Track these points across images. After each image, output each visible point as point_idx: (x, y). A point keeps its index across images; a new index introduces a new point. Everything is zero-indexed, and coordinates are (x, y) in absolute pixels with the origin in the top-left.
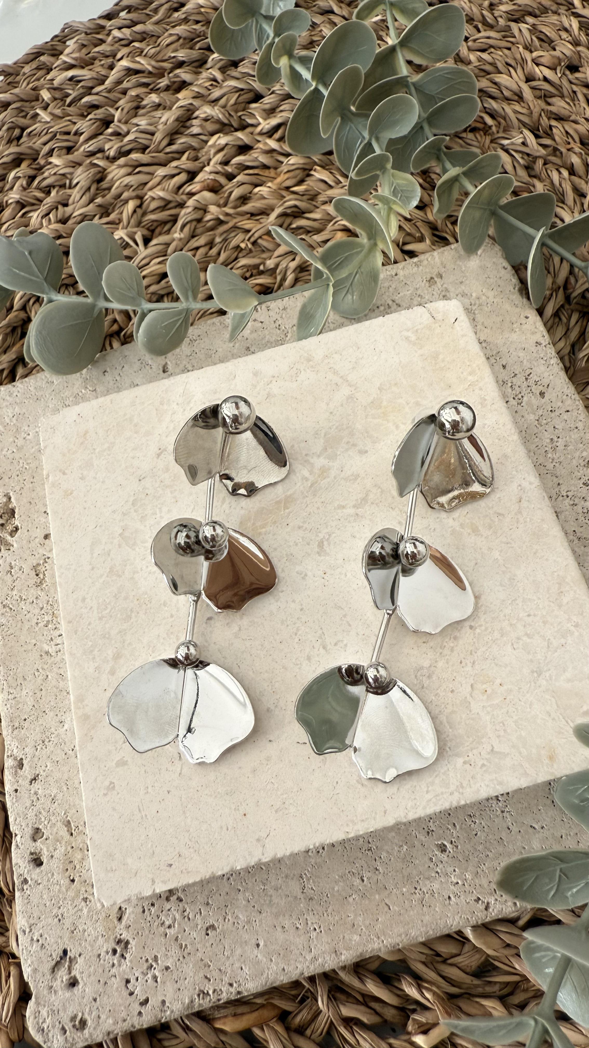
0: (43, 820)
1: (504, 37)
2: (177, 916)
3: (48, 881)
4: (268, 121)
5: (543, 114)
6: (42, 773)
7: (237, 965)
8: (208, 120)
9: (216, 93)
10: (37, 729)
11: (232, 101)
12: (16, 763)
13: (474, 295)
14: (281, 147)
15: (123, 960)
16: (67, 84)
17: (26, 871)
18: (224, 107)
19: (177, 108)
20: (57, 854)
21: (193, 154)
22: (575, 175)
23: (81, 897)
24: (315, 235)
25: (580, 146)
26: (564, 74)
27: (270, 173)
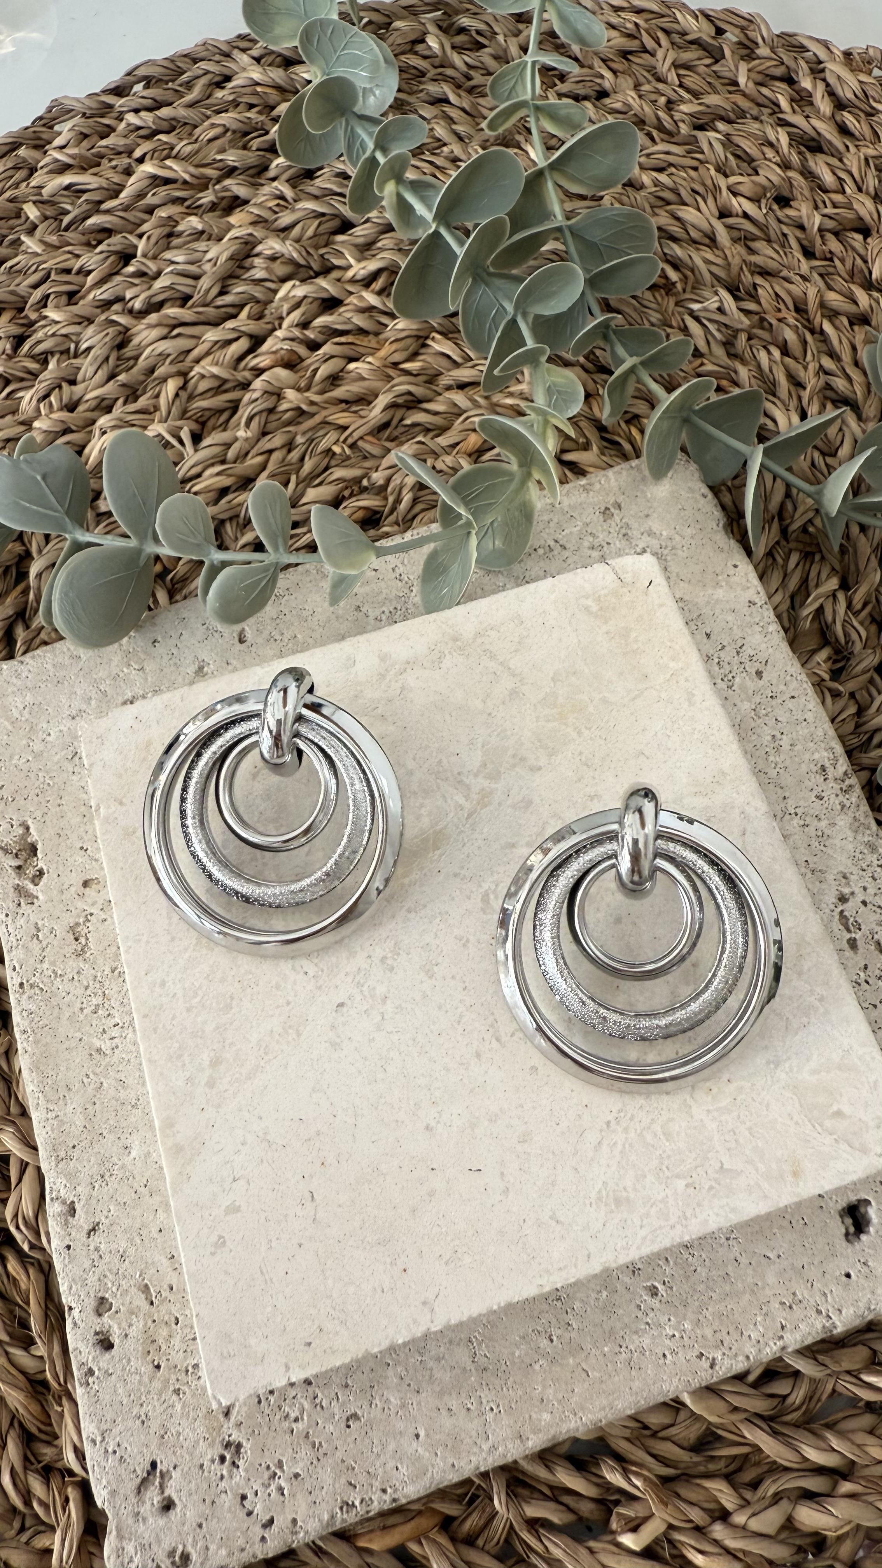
0: (110, 1285)
1: (688, 152)
2: (306, 1406)
3: (124, 1369)
4: (363, 264)
5: (744, 267)
6: (103, 1220)
7: (391, 1465)
8: (277, 258)
9: (286, 219)
10: (93, 1159)
11: (310, 232)
12: (65, 1209)
13: (664, 533)
14: (384, 304)
15: (235, 1470)
16: (62, 196)
17: (90, 1358)
18: (298, 241)
19: (230, 239)
20: (133, 1332)
21: (256, 308)
22: (789, 356)
23: (172, 1388)
24: (438, 436)
25: (794, 314)
26: (770, 209)
27: (370, 341)
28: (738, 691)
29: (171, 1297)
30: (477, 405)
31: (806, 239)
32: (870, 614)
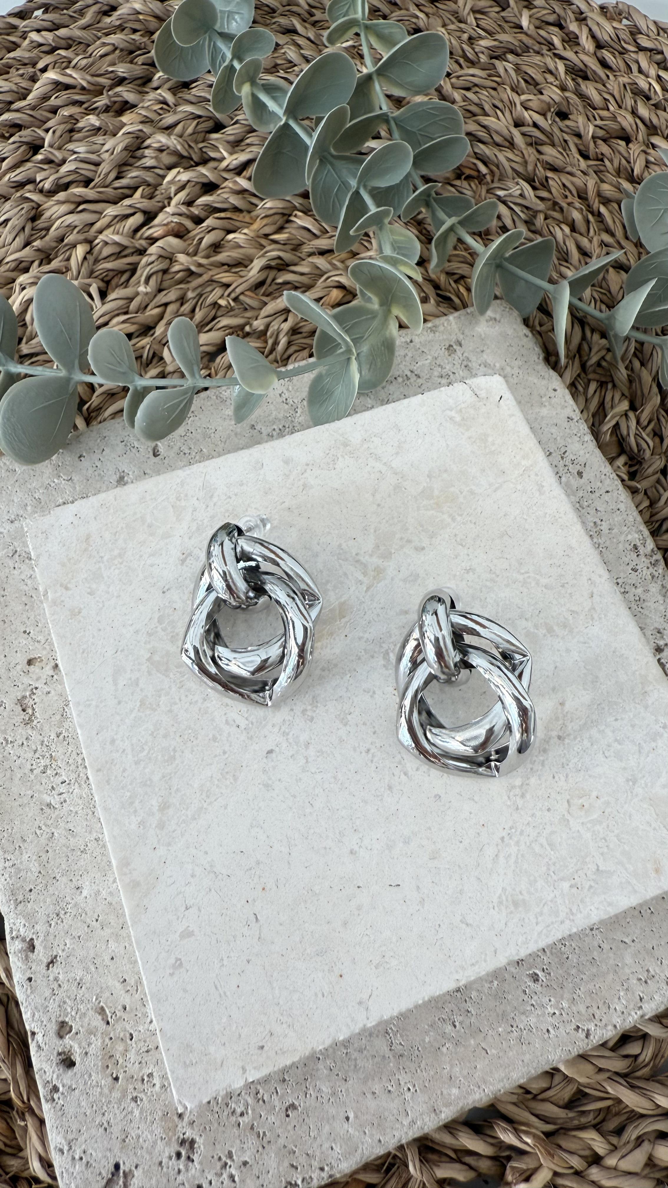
0: (69, 1010)
1: (489, 76)
2: (250, 1101)
3: (85, 1083)
4: (235, 156)
5: (538, 165)
6: (60, 952)
7: (326, 1145)
8: (163, 151)
9: (169, 119)
10: (48, 900)
11: (190, 130)
12: (25, 945)
13: (498, 365)
14: (255, 188)
15: (190, 1164)
17: (55, 1076)
19: (123, 134)
20: (92, 1050)
21: (148, 190)
22: (576, 232)
23: (130, 1097)
24: (306, 291)
25: (578, 200)
26: (554, 121)
27: (244, 217)
29: (125, 1016)
30: (336, 268)
31: (582, 144)
32: (653, 430)
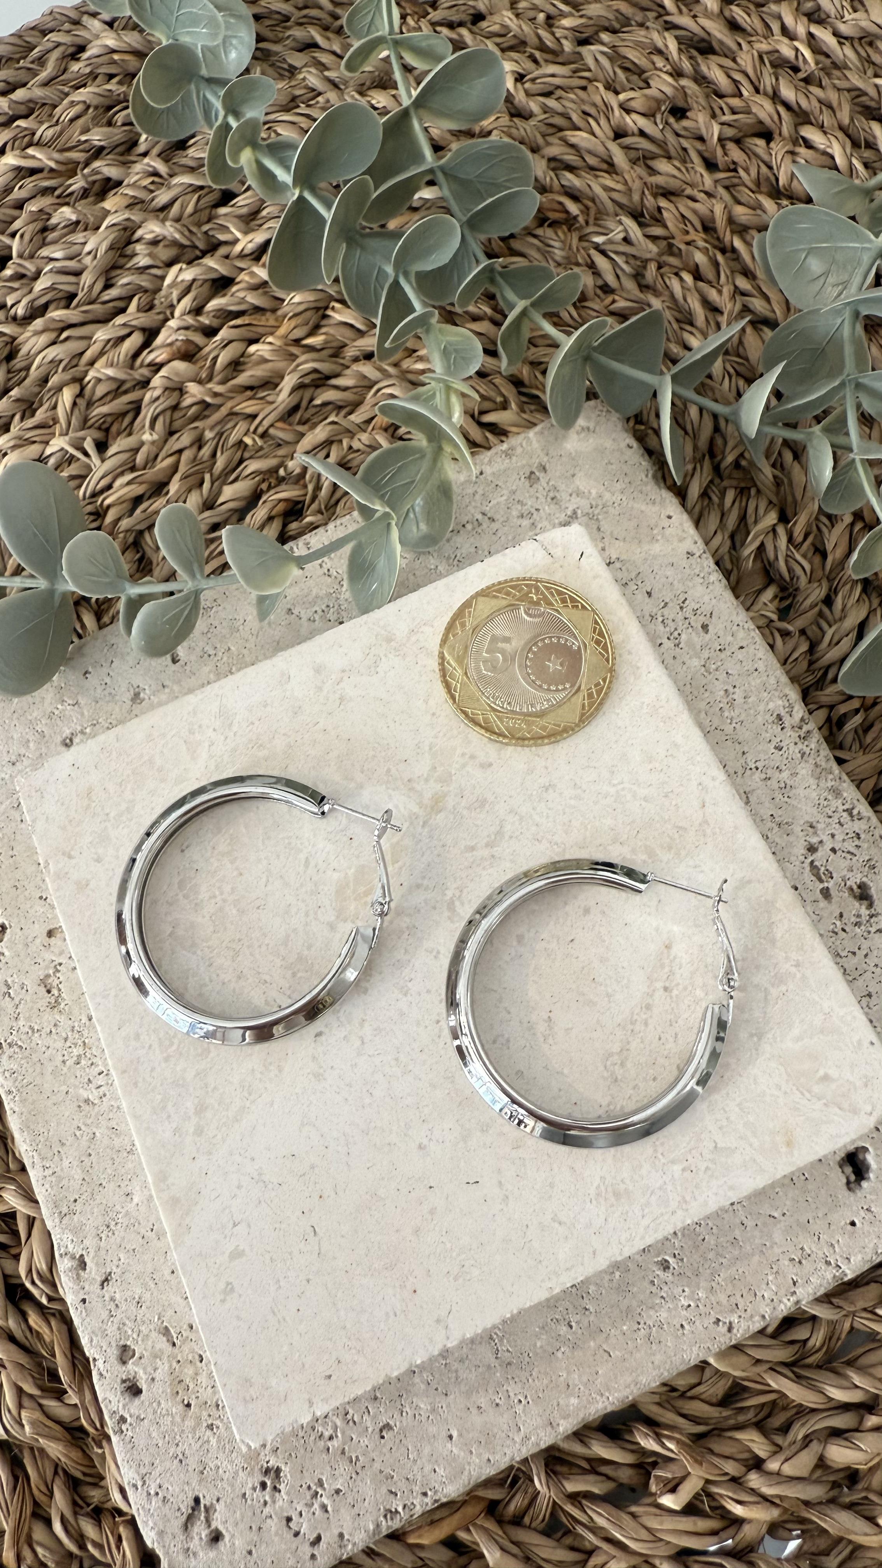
0: (130, 1332)
1: (575, 72)
2: (339, 1422)
3: (155, 1412)
4: (250, 237)
5: (647, 192)
6: (115, 1270)
7: (428, 1468)
8: (160, 241)
9: (163, 197)
10: (95, 1210)
11: (190, 209)
12: (75, 1263)
13: (594, 492)
15: (277, 1494)
17: (121, 1405)
18: (178, 220)
19: (107, 228)
20: (158, 1375)
21: (145, 299)
22: (702, 280)
23: (205, 1425)
24: (350, 413)
25: (704, 236)
26: (667, 123)
27: (267, 320)
28: (686, 649)
29: (192, 1336)
30: (387, 375)
31: (706, 150)
32: (813, 544)
